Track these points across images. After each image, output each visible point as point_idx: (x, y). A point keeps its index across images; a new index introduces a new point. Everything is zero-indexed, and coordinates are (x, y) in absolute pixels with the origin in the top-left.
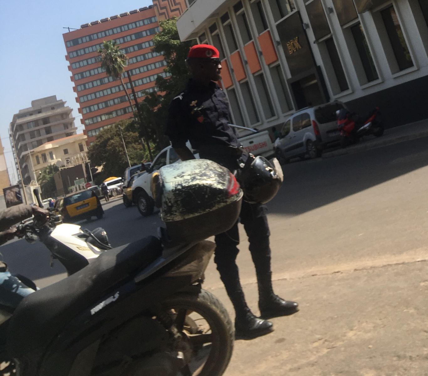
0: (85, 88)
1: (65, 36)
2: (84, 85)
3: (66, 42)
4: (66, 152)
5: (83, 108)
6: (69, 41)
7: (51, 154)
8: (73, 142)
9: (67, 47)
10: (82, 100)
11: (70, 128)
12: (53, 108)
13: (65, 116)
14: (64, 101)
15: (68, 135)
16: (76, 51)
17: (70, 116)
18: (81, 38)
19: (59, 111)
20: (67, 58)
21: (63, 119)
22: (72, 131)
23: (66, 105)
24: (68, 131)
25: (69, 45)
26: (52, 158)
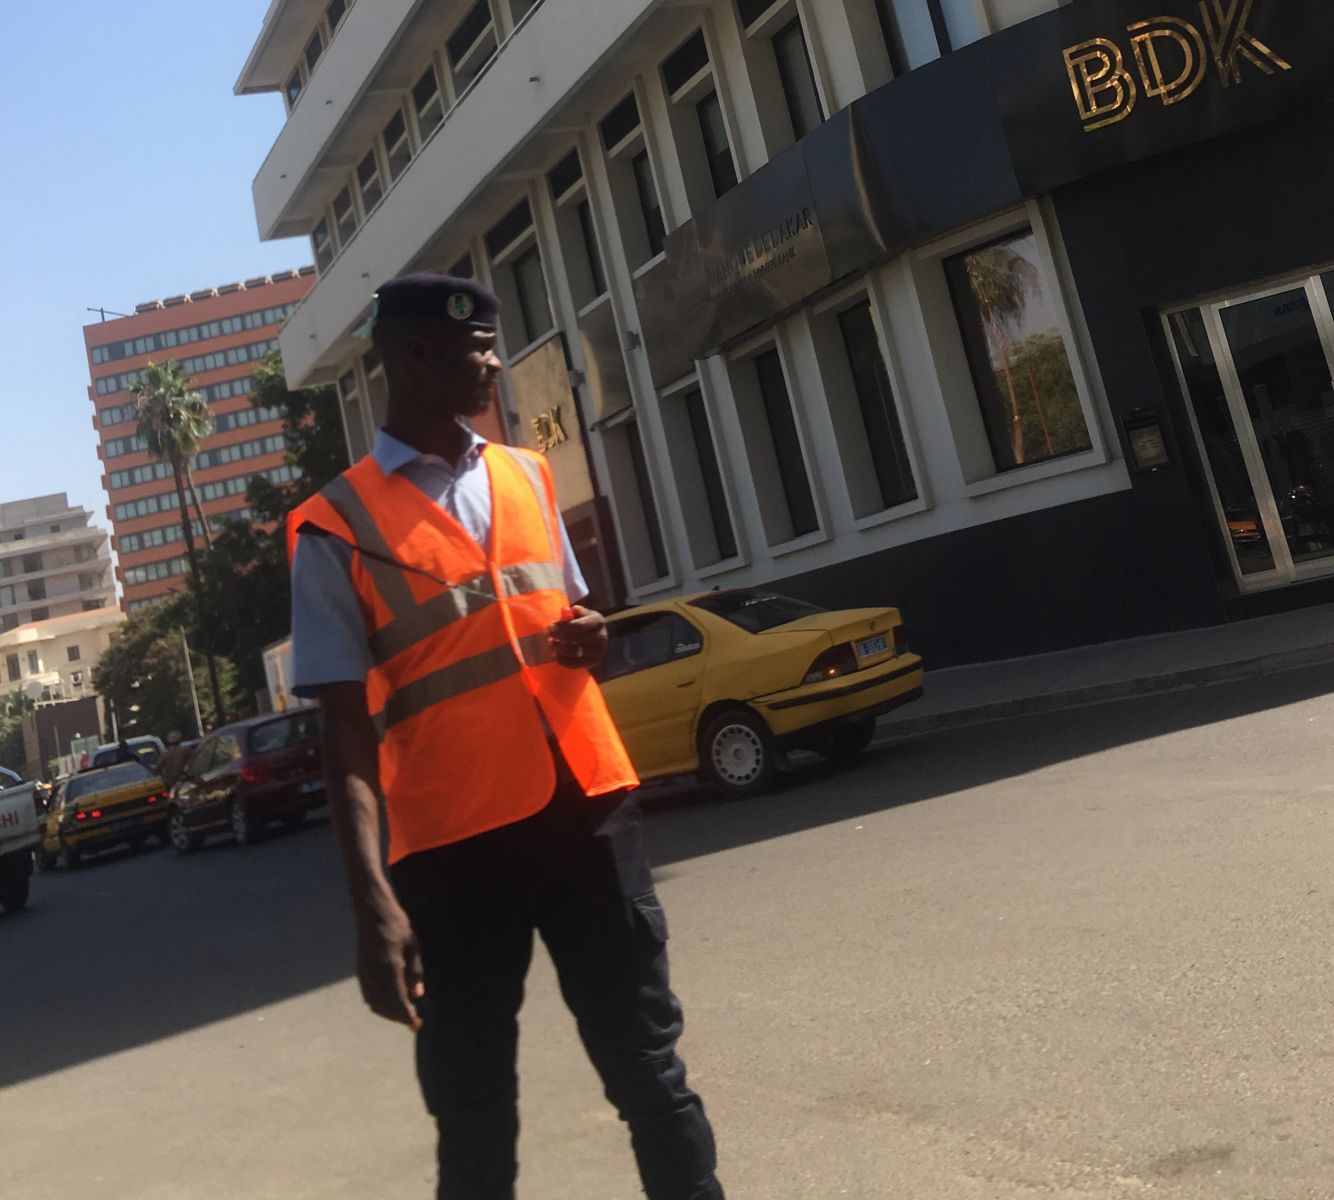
0: (132, 482)
1: (89, 331)
2: (131, 471)
3: (91, 350)
4: (74, 654)
5: (121, 537)
6: (100, 347)
7: (33, 657)
8: (94, 629)
9: (92, 364)
10: (121, 513)
11: (96, 587)
12: (55, 529)
13: (85, 554)
14: (87, 509)
15: (90, 605)
16: (117, 377)
17: (99, 552)
18: (134, 341)
19: (69, 537)
20: (93, 393)
21: (79, 560)
22: (101, 596)
23: (90, 523)
24: (88, 595)
25: (98, 359)
26: (34, 669)
